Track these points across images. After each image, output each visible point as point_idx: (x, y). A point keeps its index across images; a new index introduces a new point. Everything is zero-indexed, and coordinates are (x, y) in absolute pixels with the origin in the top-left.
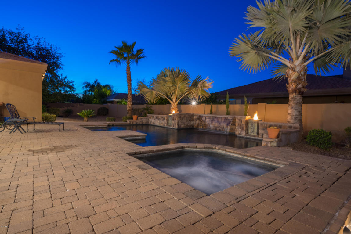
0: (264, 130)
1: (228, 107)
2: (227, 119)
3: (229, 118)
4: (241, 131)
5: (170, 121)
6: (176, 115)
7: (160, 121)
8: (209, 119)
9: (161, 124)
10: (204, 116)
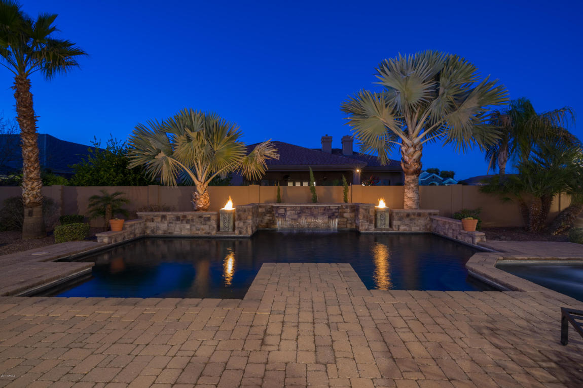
1: (313, 191)
2: (328, 210)
3: (331, 208)
4: (369, 225)
5: (224, 223)
6: (247, 209)
7: (194, 225)
8: (294, 212)
9: (197, 232)
10: (282, 208)
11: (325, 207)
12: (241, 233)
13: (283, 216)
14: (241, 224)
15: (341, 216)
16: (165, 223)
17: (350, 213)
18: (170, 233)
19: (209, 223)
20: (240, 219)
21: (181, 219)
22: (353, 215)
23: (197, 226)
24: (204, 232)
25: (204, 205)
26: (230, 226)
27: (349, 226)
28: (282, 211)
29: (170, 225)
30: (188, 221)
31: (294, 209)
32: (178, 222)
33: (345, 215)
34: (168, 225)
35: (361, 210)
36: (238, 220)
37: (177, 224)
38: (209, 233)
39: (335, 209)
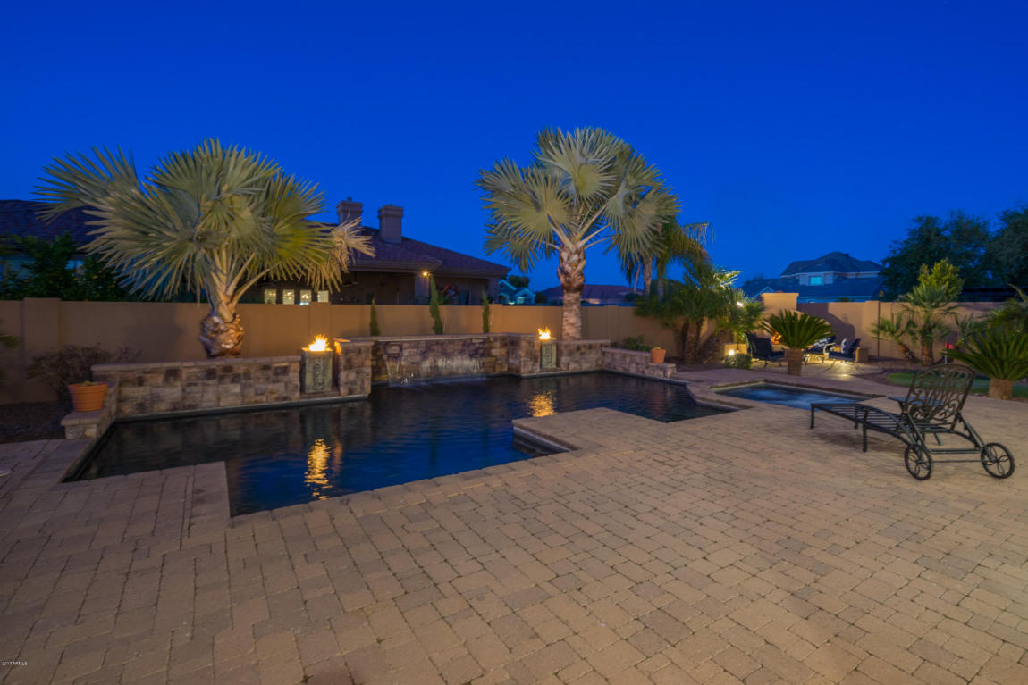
0: (569, 355)
1: (435, 313)
2: (469, 345)
3: (474, 341)
4: (533, 365)
5: (315, 376)
6: (363, 349)
7: (250, 385)
8: (415, 350)
9: (258, 398)
10: (395, 344)
11: (465, 341)
12: (351, 392)
13: (396, 357)
14: (352, 376)
15: (486, 353)
16: (176, 386)
17: (500, 348)
18: (189, 406)
19: (285, 378)
20: (349, 366)
21: (219, 373)
22: (503, 351)
23: (258, 386)
24: (274, 396)
25: (236, 344)
26: (326, 382)
27: (498, 369)
28: (394, 350)
29: (188, 389)
30: (235, 379)
31: (415, 345)
32: (211, 382)
33: (494, 352)
34: (184, 390)
35: (524, 344)
36: (345, 368)
37: (208, 385)
38: (285, 399)
39: (481, 343)
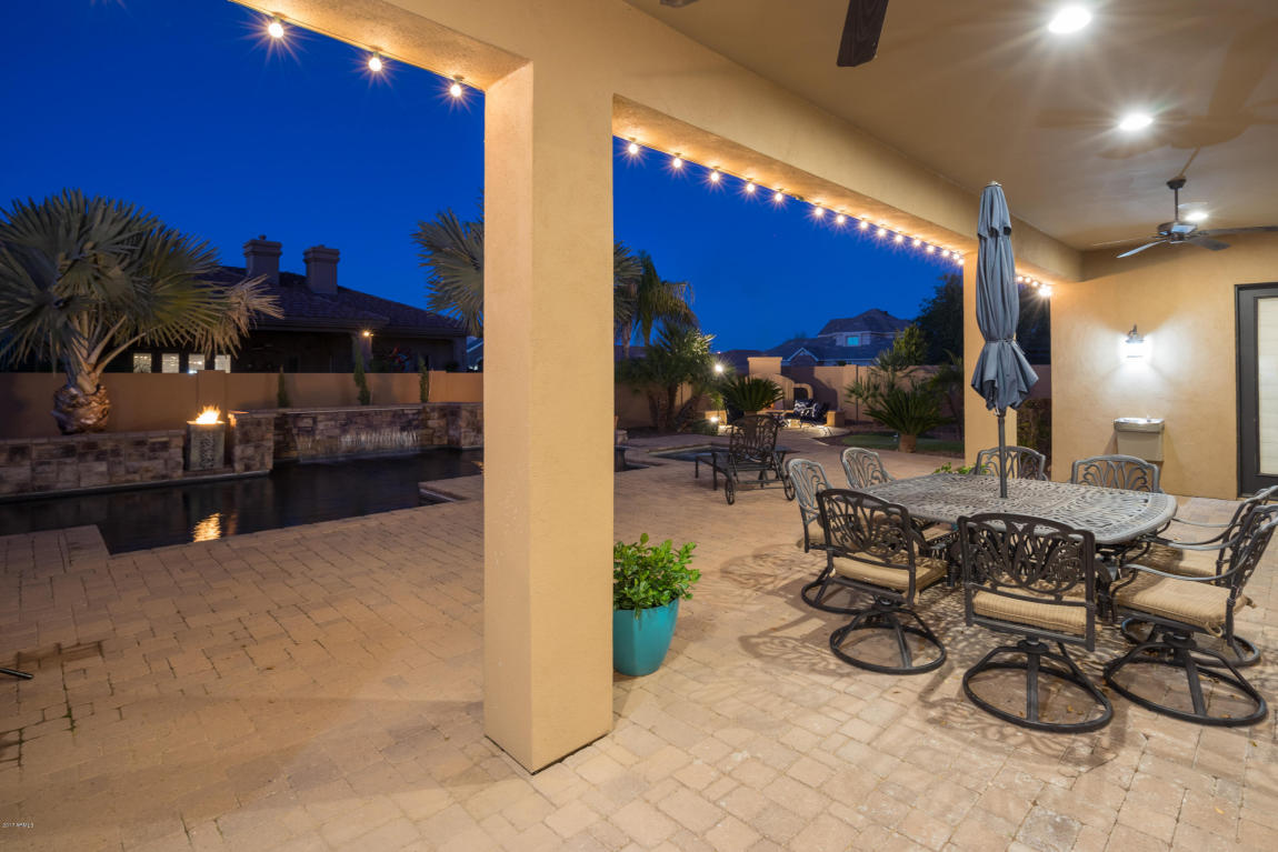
2: (400, 417)
3: (407, 412)
4: (475, 437)
5: (202, 452)
6: (263, 420)
7: (120, 463)
8: (333, 423)
9: (130, 477)
10: (307, 416)
11: (395, 411)
12: (248, 468)
13: (310, 432)
14: (250, 451)
15: (423, 425)
16: (22, 466)
17: (439, 418)
18: (40, 488)
19: (165, 455)
20: (246, 440)
21: (80, 450)
22: (442, 422)
23: (128, 464)
24: (150, 474)
25: (100, 419)
26: (217, 458)
27: (436, 442)
28: (307, 423)
29: (40, 469)
30: (100, 457)
31: (333, 417)
32: (68, 460)
33: (430, 423)
34: (33, 470)
35: (464, 414)
36: (241, 442)
37: (65, 464)
38: (164, 477)
39: (414, 414)
